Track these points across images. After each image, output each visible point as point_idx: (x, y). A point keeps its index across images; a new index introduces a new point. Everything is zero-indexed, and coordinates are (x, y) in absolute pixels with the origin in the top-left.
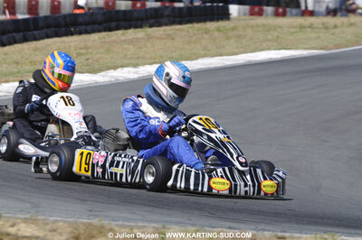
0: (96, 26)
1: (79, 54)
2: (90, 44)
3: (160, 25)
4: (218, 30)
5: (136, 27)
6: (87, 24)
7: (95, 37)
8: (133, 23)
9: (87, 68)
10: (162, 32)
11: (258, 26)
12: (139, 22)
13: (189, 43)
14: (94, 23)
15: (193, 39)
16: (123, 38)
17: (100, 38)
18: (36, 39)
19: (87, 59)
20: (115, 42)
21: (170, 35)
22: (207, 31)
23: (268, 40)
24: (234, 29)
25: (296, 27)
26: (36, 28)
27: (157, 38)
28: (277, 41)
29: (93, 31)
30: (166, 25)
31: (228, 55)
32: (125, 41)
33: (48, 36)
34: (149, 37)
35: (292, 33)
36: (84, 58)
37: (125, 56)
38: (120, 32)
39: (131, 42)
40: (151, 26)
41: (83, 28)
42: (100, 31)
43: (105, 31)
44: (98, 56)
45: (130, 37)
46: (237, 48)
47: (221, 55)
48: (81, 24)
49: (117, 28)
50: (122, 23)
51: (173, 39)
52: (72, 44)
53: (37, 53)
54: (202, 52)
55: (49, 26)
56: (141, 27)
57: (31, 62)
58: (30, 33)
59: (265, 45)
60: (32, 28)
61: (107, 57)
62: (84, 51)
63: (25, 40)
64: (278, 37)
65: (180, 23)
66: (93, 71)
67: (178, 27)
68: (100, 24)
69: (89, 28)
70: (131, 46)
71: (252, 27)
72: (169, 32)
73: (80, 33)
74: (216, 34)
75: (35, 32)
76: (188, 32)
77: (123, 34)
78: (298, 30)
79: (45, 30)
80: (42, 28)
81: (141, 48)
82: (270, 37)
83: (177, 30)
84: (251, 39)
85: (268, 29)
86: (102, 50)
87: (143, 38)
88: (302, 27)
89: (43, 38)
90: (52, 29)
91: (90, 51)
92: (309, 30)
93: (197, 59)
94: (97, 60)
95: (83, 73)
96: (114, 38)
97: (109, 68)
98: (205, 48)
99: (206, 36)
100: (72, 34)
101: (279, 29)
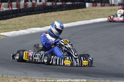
0: (41, 11)
1: (35, 21)
2: (39, 18)
3: (62, 10)
4: (83, 11)
5: (54, 11)
6: (38, 11)
7: (40, 15)
8: (53, 10)
9: (39, 26)
10: (63, 13)
11: (96, 10)
12: (55, 10)
13: (73, 16)
14: (40, 10)
15: (74, 15)
16: (50, 15)
17: (42, 15)
18: (20, 16)
19: (39, 23)
20: (47, 16)
21: (66, 14)
22: (79, 12)
23: (100, 15)
24: (88, 11)
25: (109, 10)
26: (20, 12)
27: (62, 15)
28: (103, 15)
29: (39, 13)
30: (64, 10)
31: (87, 20)
32: (51, 16)
33: (24, 15)
34: (59, 15)
35: (108, 12)
36: (37, 22)
37: (51, 21)
38: (49, 13)
39: (53, 16)
40: (59, 11)
41: (36, 12)
42: (42, 13)
43: (44, 13)
44: (42, 21)
45: (53, 15)
46: (90, 17)
47: (84, 20)
48: (35, 11)
49: (48, 12)
50: (49, 10)
51: (67, 15)
52: (33, 18)
53: (21, 21)
54: (78, 19)
55: (24, 12)
56: (56, 11)
57: (19, 24)
58: (18, 14)
59: (99, 16)
60: (19, 12)
61: (45, 22)
62: (37, 20)
63: (16, 16)
64: (103, 13)
65: (69, 10)
66: (41, 27)
67: (69, 11)
68: (42, 10)
69: (38, 12)
70: (53, 18)
71: (94, 10)
72: (66, 13)
73: (35, 14)
74: (82, 13)
75: (20, 14)
76: (72, 12)
77: (50, 14)
78: (110, 11)
79: (23, 13)
80: (22, 12)
81: (56, 18)
82: (101, 14)
83: (69, 12)
84: (94, 14)
85: (100, 11)
86: (43, 20)
87: (57, 15)
88: (111, 10)
89: (23, 16)
90: (26, 13)
91: (39, 20)
92: (114, 11)
93: (76, 21)
94: (42, 23)
95: (37, 27)
96: (47, 15)
97: (46, 26)
98: (78, 18)
99: (79, 14)
100: (32, 14)
101: (103, 11)
